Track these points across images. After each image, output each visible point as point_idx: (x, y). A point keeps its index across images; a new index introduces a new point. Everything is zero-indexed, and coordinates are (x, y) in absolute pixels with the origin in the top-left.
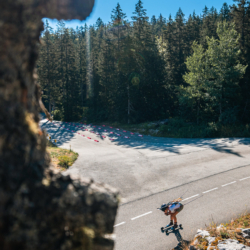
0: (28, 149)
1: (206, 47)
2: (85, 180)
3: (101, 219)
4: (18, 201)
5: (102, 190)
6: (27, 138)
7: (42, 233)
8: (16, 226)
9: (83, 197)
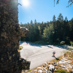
0: (18, 55)
1: (47, 28)
2: (26, 59)
3: (28, 65)
4: (16, 63)
5: (28, 61)
6: (18, 53)
7: (19, 67)
8: (16, 67)
9: (25, 62)
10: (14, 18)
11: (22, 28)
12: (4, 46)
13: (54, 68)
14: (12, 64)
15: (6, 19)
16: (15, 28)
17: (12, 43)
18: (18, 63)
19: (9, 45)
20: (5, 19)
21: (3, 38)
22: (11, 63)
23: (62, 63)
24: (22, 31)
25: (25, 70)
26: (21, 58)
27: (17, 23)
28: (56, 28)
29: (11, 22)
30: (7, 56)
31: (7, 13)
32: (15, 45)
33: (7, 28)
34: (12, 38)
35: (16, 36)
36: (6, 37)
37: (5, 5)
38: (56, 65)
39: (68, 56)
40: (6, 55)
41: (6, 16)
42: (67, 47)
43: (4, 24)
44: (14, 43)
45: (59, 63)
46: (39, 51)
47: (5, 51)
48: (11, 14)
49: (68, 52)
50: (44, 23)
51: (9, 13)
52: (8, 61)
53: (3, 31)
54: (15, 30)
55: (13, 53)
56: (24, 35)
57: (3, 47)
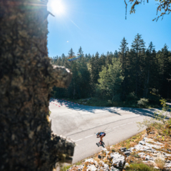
1: (108, 68)
2: (64, 137)
3: (69, 152)
4: (44, 146)
7: (51, 156)
8: (44, 155)
9: (64, 144)
10: (39, 46)
11: (57, 68)
12: (19, 107)
13: (123, 161)
14: (34, 148)
15: (23, 47)
16: (43, 68)
17: (36, 101)
18: (47, 147)
19: (28, 105)
20: (20, 46)
21: (17, 89)
22: (33, 146)
23: (142, 150)
24: (58, 73)
25: (63, 162)
26: (53, 135)
27: (45, 57)
28: (128, 67)
29: (34, 53)
30: (25, 129)
31: (26, 33)
32: (40, 105)
33: (25, 68)
34: (35, 90)
35: (44, 85)
36: (21, 88)
37: (21, 16)
38: (128, 154)
39: (156, 133)
40: (22, 129)
41: (22, 41)
42: (153, 112)
43: (18, 57)
44: (39, 101)
45: (134, 149)
46: (88, 121)
47: (20, 119)
48: (34, 37)
49: (155, 124)
50: (100, 56)
51: (29, 34)
52: (25, 141)
53: (16, 75)
54: (42, 71)
55: (37, 124)
56: (61, 84)
57: (15, 110)
